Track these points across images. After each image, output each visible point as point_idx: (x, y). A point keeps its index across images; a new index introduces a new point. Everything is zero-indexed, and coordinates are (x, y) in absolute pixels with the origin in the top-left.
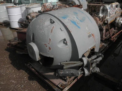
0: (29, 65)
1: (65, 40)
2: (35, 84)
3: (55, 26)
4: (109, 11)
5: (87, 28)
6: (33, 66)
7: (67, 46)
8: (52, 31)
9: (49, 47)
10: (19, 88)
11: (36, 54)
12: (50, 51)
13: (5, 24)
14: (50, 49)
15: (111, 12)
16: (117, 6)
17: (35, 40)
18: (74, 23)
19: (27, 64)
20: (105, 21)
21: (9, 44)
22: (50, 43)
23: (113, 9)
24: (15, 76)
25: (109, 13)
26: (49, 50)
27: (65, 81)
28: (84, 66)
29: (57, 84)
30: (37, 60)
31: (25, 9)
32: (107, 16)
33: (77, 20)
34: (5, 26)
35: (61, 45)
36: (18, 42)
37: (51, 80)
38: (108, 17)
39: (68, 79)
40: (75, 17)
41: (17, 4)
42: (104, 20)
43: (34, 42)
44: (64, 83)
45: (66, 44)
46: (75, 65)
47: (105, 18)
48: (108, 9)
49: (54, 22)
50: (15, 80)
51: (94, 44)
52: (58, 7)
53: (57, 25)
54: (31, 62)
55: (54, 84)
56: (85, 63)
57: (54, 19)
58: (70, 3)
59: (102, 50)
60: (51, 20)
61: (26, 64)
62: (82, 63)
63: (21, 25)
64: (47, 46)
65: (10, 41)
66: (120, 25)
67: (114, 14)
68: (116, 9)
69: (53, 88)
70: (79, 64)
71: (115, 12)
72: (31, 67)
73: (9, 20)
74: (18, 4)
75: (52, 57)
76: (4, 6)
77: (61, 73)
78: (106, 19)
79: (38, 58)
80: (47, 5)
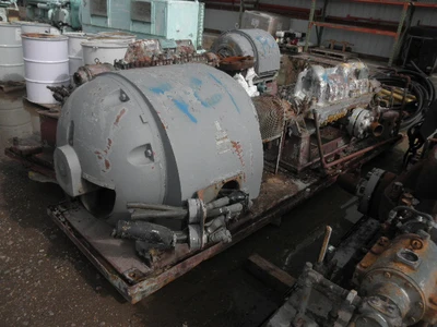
0: (58, 215)
1: (148, 146)
2: (64, 271)
3: (127, 110)
4: (323, 84)
5: (218, 124)
6: (68, 217)
7: (152, 164)
8: (117, 121)
9: (106, 161)
10: (17, 275)
11: (73, 176)
12: (108, 171)
13: (12, 88)
14: (107, 165)
15: (334, 89)
16: (357, 74)
17: (76, 139)
18: (182, 106)
19: (53, 210)
20: (309, 112)
21: (11, 150)
22: (110, 151)
23: (343, 79)
24: (11, 243)
25: (322, 90)
26: (104, 168)
27: (147, 262)
28: (191, 220)
29: (122, 270)
30: (75, 193)
31: (80, 48)
32: (317, 99)
33: (195, 100)
34: (9, 93)
35: (137, 160)
36: (40, 145)
37: (109, 258)
38: (321, 104)
39: (155, 258)
40: (191, 91)
41: (63, 25)
42: (307, 110)
43: (72, 145)
44: (144, 269)
45: (151, 158)
46: (164, 214)
47: (310, 103)
48: (321, 79)
49: (127, 99)
50: (8, 255)
51: (238, 171)
52: (177, 56)
53: (135, 106)
54: (65, 207)
55: (116, 271)
56: (193, 211)
57: (130, 92)
58: (224, 45)
59: (286, 197)
60: (122, 92)
61: (49, 211)
62: (184, 212)
63: (54, 96)
64: (100, 158)
65: (15, 140)
66: (361, 132)
67: (347, 96)
68: (356, 82)
69: (111, 279)
70: (175, 213)
71: (347, 92)
72: (63, 220)
73: (26, 75)
74: (66, 24)
75: (111, 187)
76: (17, 29)
77: (125, 228)
78: (312, 108)
79: (76, 188)
80: (146, 47)
